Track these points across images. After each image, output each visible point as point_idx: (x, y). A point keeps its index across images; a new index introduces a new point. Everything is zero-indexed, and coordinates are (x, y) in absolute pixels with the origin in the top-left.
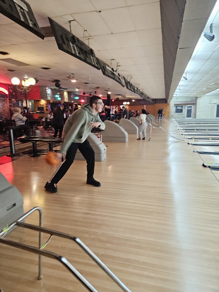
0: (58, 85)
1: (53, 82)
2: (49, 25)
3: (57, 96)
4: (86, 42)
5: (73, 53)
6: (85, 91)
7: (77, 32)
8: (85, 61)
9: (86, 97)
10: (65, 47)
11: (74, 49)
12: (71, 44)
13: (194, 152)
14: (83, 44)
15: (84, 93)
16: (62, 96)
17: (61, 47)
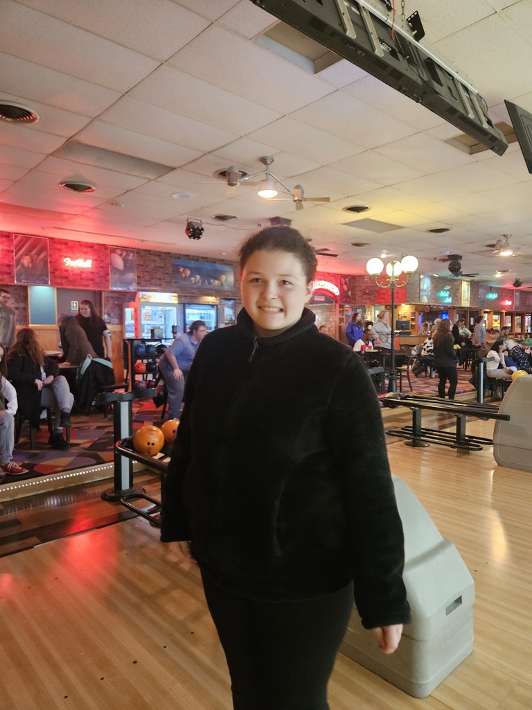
0: (455, 269)
1: (444, 260)
3: (443, 294)
9: (517, 294)
15: (517, 284)
16: (455, 293)
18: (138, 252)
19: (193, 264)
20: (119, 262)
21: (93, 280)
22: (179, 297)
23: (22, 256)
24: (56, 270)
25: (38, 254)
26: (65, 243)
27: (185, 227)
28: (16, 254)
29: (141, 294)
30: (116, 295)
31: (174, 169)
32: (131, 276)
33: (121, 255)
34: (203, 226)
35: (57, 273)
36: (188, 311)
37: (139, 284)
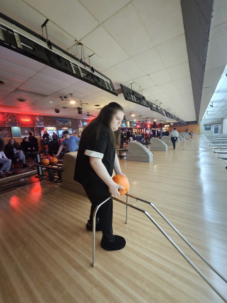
2: (120, 88)
3: (123, 125)
4: (140, 93)
5: (133, 100)
6: (140, 121)
7: (135, 89)
8: (140, 104)
10: (128, 98)
11: (134, 98)
12: (132, 96)
13: (219, 158)
14: (138, 94)
15: (139, 122)
16: (126, 124)
17: (126, 99)
18: (43, 116)
19: (59, 119)
20: (38, 119)
21: (30, 124)
22: (56, 128)
23: (8, 119)
24: (19, 122)
25: (13, 118)
26: (21, 115)
27: (55, 110)
28: (6, 118)
29: (45, 127)
30: (38, 128)
31: (48, 96)
32: (42, 123)
33: (38, 118)
34: (60, 110)
35: (20, 123)
36: (59, 131)
37: (44, 125)
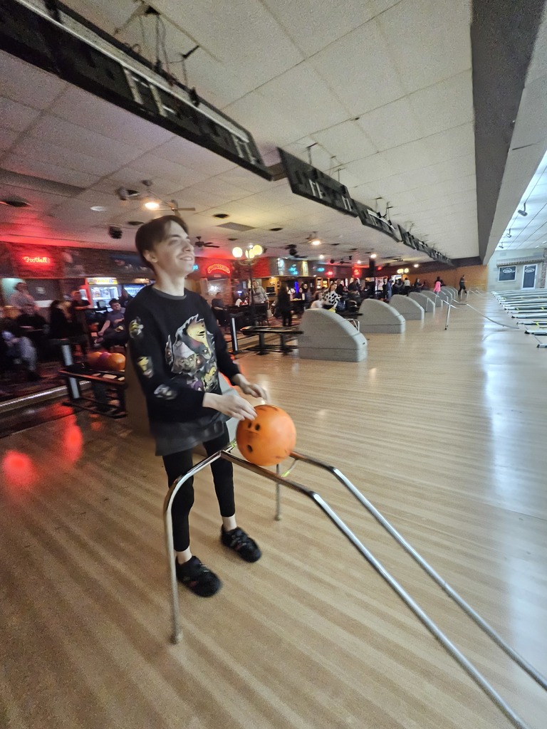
0: (293, 252)
1: (286, 248)
2: (278, 161)
3: (292, 269)
4: (334, 176)
5: (314, 195)
6: (334, 258)
7: (321, 162)
8: (333, 206)
9: (335, 267)
10: (302, 187)
11: (316, 190)
12: (311, 182)
13: (538, 346)
14: (329, 179)
15: (332, 262)
16: (299, 269)
17: (295, 190)
18: (82, 250)
20: (69, 258)
21: (49, 271)
22: (118, 280)
24: (19, 266)
27: (108, 230)
29: (89, 280)
30: (70, 281)
31: (82, 189)
32: (79, 267)
33: (69, 253)
34: (122, 229)
37: (87, 272)
